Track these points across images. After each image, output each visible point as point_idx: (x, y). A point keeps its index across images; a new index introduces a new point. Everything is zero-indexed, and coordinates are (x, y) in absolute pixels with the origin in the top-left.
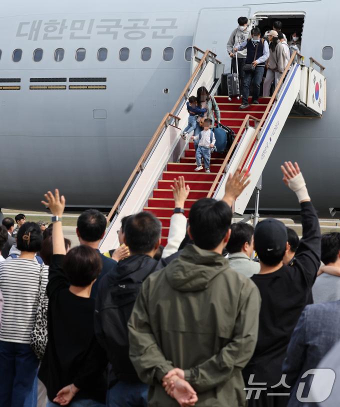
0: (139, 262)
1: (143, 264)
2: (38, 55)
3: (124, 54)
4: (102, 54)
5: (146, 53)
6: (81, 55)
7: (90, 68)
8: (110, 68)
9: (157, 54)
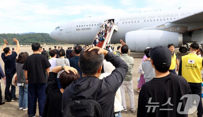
0: (88, 81)
1: (91, 83)
2: (82, 26)
3: (93, 25)
4: (90, 25)
5: (95, 25)
6: (87, 26)
7: (89, 27)
8: (91, 27)
9: (97, 25)
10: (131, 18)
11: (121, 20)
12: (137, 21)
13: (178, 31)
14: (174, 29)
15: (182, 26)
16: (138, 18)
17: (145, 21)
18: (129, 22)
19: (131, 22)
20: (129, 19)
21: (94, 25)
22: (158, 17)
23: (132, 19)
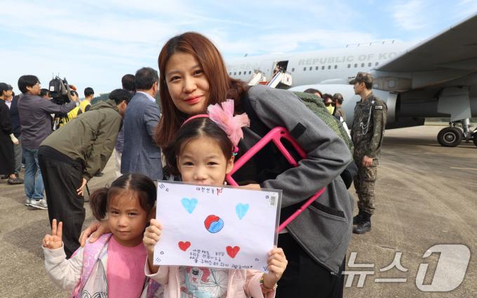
10: (321, 59)
11: (301, 62)
12: (333, 65)
13: (389, 87)
14: (383, 84)
15: (399, 78)
16: (337, 58)
17: (349, 66)
18: (317, 68)
19: (320, 68)
20: (318, 60)
21: (247, 73)
22: (380, 58)
23: (323, 61)
